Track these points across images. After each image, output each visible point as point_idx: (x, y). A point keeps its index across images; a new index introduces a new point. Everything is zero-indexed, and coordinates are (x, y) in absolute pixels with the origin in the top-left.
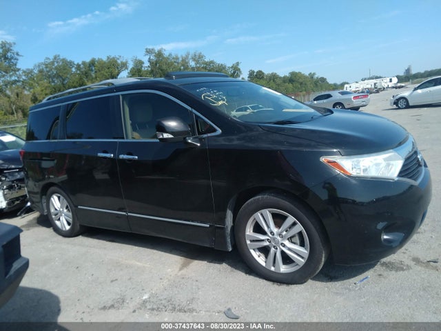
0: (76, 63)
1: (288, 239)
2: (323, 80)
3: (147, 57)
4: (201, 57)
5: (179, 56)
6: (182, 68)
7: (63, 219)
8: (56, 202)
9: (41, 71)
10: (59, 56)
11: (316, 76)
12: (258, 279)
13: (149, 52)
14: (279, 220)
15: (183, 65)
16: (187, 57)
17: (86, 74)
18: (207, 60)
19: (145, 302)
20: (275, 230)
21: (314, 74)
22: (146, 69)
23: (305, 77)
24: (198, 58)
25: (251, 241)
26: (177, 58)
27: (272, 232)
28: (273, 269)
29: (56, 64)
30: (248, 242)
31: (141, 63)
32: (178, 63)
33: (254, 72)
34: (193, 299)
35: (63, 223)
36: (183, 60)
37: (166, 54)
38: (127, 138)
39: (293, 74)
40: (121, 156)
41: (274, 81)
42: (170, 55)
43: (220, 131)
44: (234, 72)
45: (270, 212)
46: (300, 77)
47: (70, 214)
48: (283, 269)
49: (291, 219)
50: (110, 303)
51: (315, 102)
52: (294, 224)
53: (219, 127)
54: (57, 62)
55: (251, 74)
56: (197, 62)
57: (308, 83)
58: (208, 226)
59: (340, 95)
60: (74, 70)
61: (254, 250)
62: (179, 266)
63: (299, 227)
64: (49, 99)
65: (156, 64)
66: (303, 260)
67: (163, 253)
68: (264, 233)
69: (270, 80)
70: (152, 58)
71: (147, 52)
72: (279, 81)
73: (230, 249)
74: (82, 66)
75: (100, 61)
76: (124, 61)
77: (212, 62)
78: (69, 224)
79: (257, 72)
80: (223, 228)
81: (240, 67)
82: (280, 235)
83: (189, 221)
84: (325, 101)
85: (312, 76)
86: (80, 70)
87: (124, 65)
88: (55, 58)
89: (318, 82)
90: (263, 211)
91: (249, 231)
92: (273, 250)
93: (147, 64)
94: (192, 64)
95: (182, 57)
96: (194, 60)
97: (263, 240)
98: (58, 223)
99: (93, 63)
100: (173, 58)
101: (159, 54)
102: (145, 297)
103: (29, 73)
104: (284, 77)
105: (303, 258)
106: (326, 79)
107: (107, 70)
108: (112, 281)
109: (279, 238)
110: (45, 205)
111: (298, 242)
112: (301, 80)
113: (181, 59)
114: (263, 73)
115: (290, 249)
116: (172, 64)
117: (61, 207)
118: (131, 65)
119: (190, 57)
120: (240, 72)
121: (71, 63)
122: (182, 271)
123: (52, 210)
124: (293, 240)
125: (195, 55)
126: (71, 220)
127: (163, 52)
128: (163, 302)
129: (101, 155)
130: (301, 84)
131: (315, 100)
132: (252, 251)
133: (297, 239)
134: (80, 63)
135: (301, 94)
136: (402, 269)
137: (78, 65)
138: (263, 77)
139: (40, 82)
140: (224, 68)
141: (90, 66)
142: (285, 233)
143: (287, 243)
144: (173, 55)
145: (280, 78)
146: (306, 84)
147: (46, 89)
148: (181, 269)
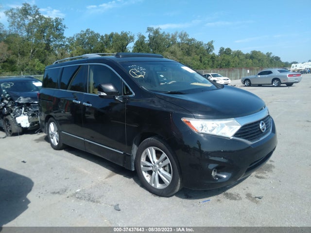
0: (101, 35)
1: (163, 167)
2: (277, 59)
3: (148, 33)
4: (185, 35)
5: (170, 34)
6: (171, 42)
7: (54, 138)
8: (52, 127)
9: (78, 39)
10: (89, 29)
11: (271, 55)
12: (145, 190)
13: (149, 30)
14: (158, 154)
15: (172, 41)
16: (176, 34)
17: (107, 43)
18: (190, 38)
19: (77, 193)
20: (156, 161)
21: (271, 53)
22: (146, 42)
23: (263, 55)
24: (183, 36)
25: (144, 166)
26: (169, 36)
27: (154, 162)
28: (153, 185)
29: (87, 35)
30: (142, 166)
31: (144, 37)
32: (169, 39)
33: (223, 49)
34: (103, 195)
35: (55, 140)
36: (172, 37)
37: (161, 32)
38: (89, 92)
39: (254, 53)
40: (84, 103)
41: (238, 56)
42: (164, 33)
43: (134, 94)
44: (209, 48)
45: (154, 149)
46: (259, 55)
47: (58, 135)
48: (159, 186)
49: (164, 155)
50: (58, 191)
51: (259, 76)
52: (166, 158)
53: (134, 92)
54: (88, 34)
55: (222, 50)
56: (182, 39)
57: (265, 61)
58: (122, 153)
59: (279, 72)
60: (99, 40)
61: (145, 172)
62: (107, 176)
63: (168, 161)
64: (56, 63)
65: (154, 39)
66: (168, 182)
67: (102, 167)
68: (150, 162)
69: (235, 55)
70: (151, 34)
71: (148, 30)
72: (242, 57)
73: (133, 170)
74: (104, 37)
75: (117, 35)
76: (132, 35)
77: (193, 40)
78: (57, 142)
79: (226, 49)
80: (130, 156)
81: (213, 44)
82: (158, 164)
83: (113, 148)
84: (266, 76)
85: (268, 55)
86: (103, 40)
87: (132, 38)
88: (87, 30)
89: (272, 60)
90: (150, 148)
91: (143, 159)
92: (154, 173)
93: (147, 39)
94: (179, 40)
95: (172, 34)
96: (180, 37)
97: (149, 166)
98: (52, 140)
99: (112, 35)
100: (166, 35)
101: (157, 32)
102: (78, 190)
103: (71, 40)
104: (247, 54)
105: (169, 181)
106: (280, 58)
107: (120, 41)
108: (66, 179)
109: (157, 166)
110: (47, 128)
111: (168, 170)
112: (259, 58)
113: (171, 36)
114: (231, 50)
115: (163, 174)
116: (164, 39)
117: (55, 131)
118: (136, 39)
119: (178, 35)
120: (213, 48)
121: (98, 35)
122: (107, 180)
123: (50, 132)
124: (166, 168)
125: (182, 34)
126: (58, 139)
127: (160, 30)
128: (86, 195)
129: (74, 101)
130: (259, 60)
131: (259, 74)
132: (143, 172)
133: (167, 168)
134: (104, 35)
135: (255, 68)
136: (235, 199)
137: (102, 37)
138: (230, 54)
139: (77, 47)
140: (201, 44)
141: (110, 38)
142: (161, 163)
143: (161, 169)
144: (166, 33)
145: (243, 55)
146: (263, 61)
147: (79, 52)
148: (106, 178)
